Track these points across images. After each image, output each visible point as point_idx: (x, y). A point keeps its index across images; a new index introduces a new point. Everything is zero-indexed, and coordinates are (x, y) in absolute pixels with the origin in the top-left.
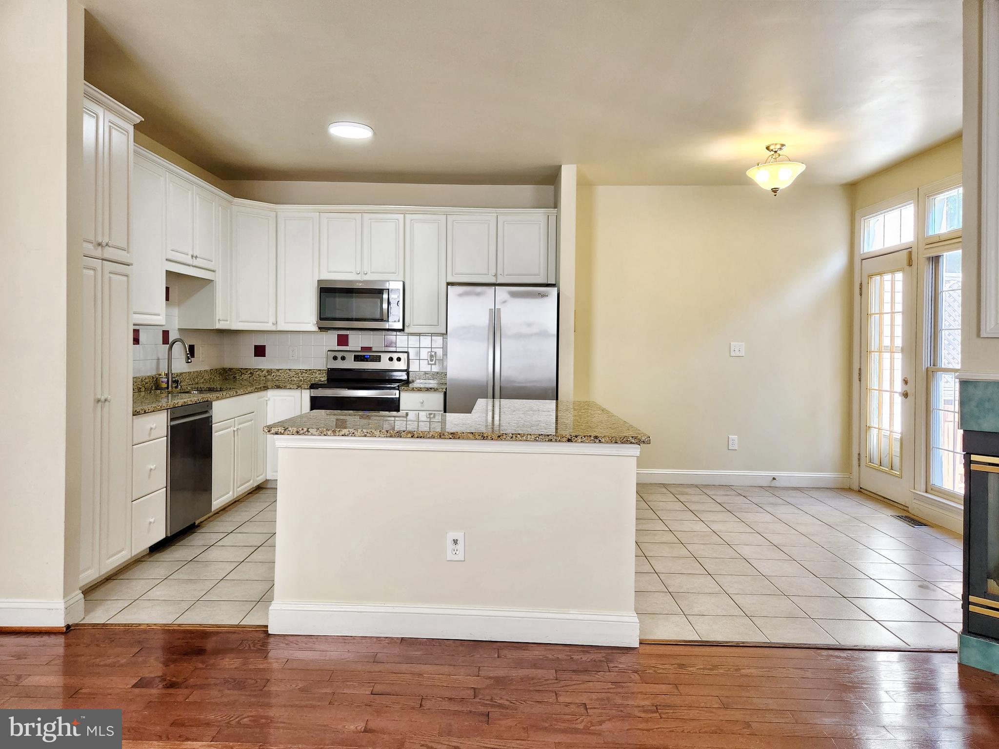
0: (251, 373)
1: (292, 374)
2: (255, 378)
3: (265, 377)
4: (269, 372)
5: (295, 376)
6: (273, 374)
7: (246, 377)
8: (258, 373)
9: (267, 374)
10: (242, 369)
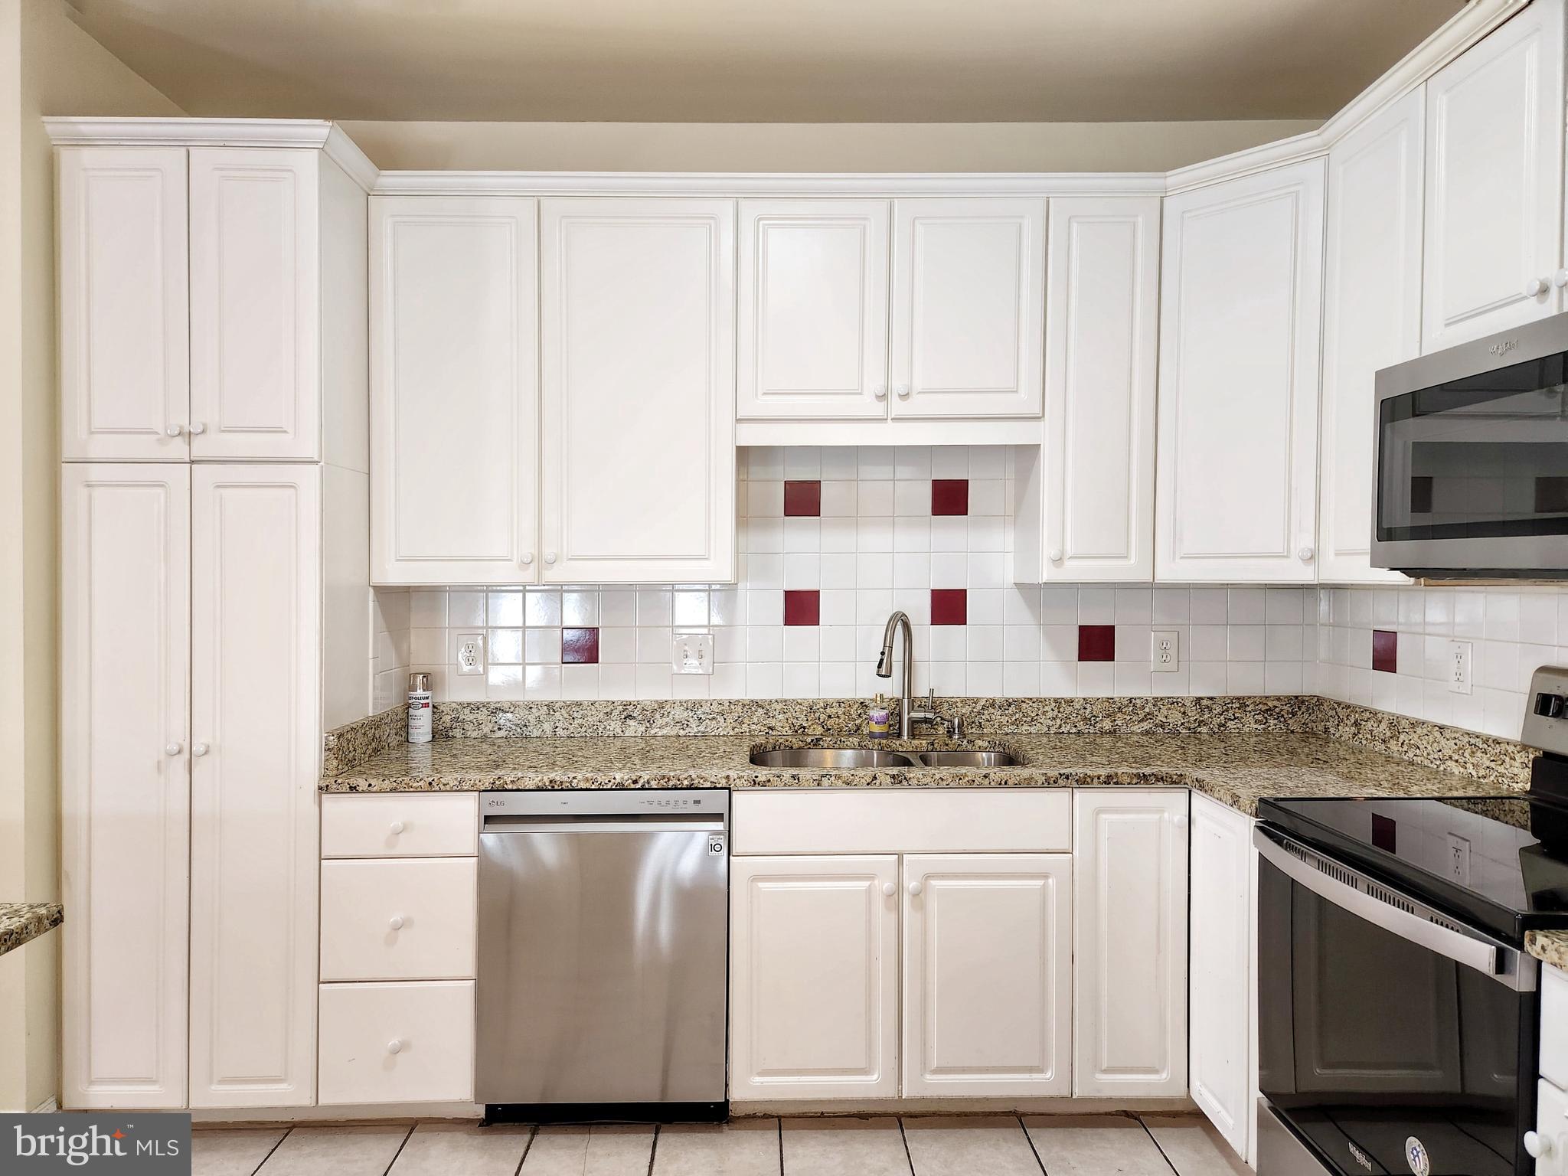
0: (1356, 724)
1: (1449, 747)
2: (1364, 742)
3: (1384, 741)
4: (1394, 723)
5: (1456, 757)
6: (1402, 737)
7: (1347, 731)
8: (1369, 725)
9: (1388, 734)
10: (1339, 704)
